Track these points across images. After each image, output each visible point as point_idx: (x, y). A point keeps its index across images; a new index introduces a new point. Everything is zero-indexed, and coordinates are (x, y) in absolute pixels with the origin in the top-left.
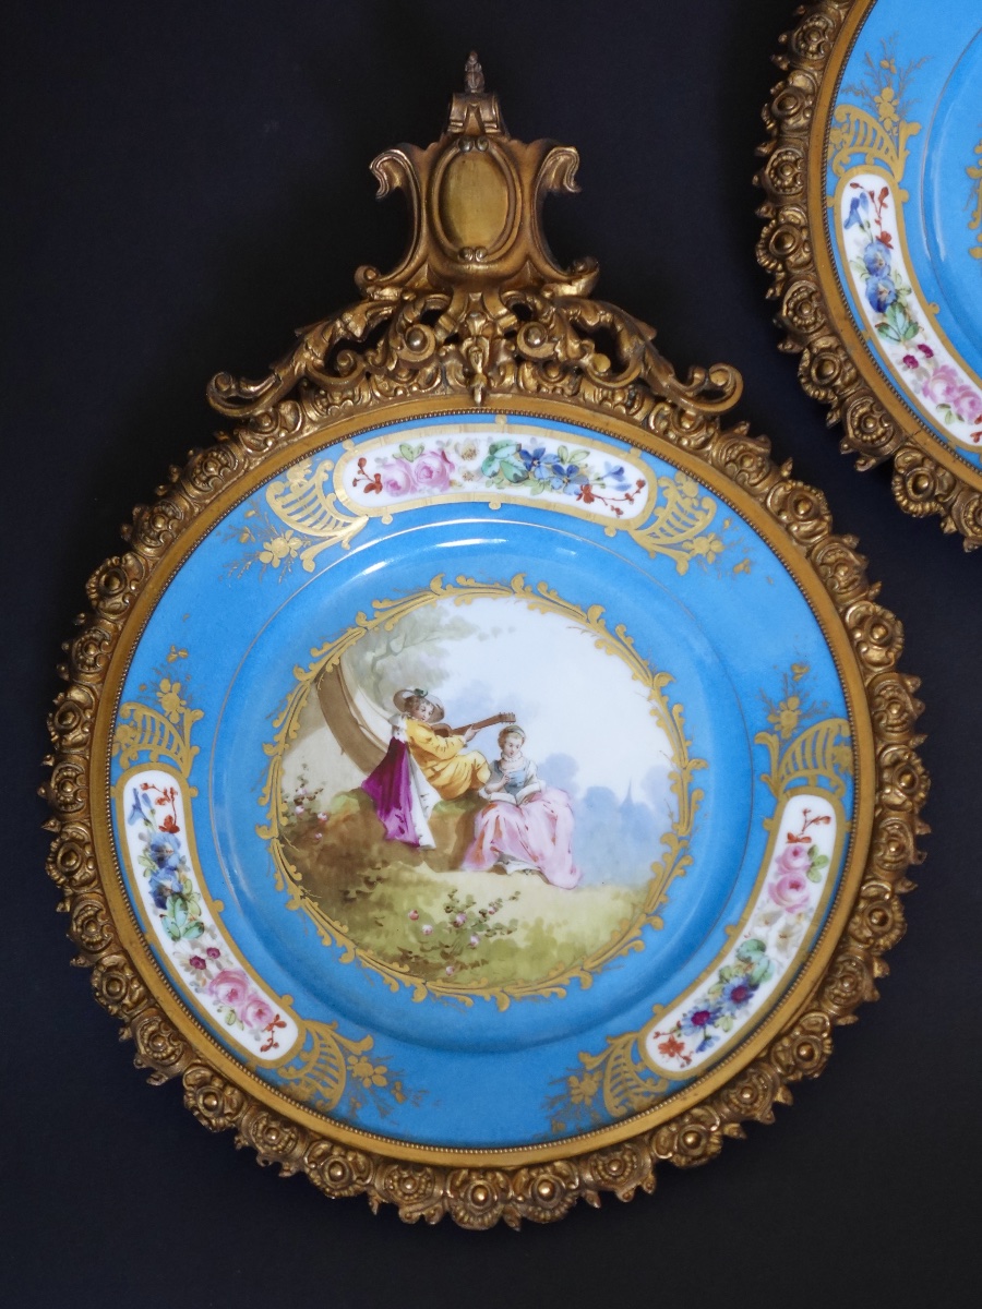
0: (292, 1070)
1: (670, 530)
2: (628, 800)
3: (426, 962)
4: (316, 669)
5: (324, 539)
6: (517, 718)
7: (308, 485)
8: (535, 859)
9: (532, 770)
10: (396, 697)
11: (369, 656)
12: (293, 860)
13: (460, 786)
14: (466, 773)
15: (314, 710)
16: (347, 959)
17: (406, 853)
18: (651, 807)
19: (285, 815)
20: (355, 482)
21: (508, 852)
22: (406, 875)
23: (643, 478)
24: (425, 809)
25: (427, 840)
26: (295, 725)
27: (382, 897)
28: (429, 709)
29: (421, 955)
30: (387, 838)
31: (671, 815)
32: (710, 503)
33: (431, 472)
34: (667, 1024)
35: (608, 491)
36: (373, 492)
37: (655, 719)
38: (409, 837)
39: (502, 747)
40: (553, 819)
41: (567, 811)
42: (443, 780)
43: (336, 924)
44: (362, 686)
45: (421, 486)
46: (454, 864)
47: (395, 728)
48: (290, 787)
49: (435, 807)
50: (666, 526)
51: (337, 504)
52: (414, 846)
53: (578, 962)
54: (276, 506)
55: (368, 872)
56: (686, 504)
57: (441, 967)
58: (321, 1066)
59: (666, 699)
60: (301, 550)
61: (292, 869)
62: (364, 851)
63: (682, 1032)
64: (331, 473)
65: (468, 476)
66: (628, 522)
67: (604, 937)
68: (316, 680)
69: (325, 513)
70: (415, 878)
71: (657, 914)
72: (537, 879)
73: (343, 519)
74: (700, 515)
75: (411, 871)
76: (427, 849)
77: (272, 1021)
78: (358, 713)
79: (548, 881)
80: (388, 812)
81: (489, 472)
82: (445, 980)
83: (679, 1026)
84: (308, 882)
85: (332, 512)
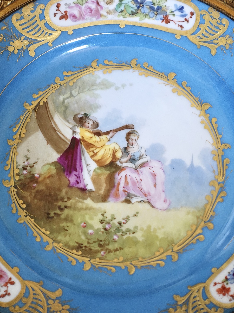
0: (17, 308)
1: (207, 35)
2: (192, 164)
3: (90, 249)
4: (35, 104)
5: (40, 41)
6: (135, 126)
7: (32, 15)
8: (146, 195)
9: (143, 152)
10: (75, 117)
11: (61, 98)
12: (21, 197)
13: (107, 160)
14: (110, 153)
15: (34, 124)
16: (49, 248)
17: (79, 193)
18: (204, 168)
19: (18, 174)
20: (55, 15)
21: (132, 192)
22: (80, 205)
23: (193, 11)
24: (89, 171)
25: (90, 186)
26: (24, 131)
27: (67, 215)
28: (91, 123)
29: (88, 245)
30: (70, 186)
31: (214, 172)
32: (225, 21)
33: (91, 10)
34: (220, 278)
35: (177, 18)
36: (64, 19)
37: (203, 125)
38: (81, 186)
39: (128, 140)
40: (154, 175)
41: (161, 171)
42: (98, 157)
43: (43, 230)
44: (58, 111)
45: (87, 17)
46: (104, 199)
47: (74, 132)
48: (21, 161)
49: (94, 171)
50: (204, 33)
51: (46, 24)
52: (84, 190)
53: (170, 247)
54: (17, 25)
55: (60, 203)
56: (214, 22)
57: (98, 252)
58: (34, 306)
59: (208, 115)
60: (29, 46)
61: (21, 202)
62: (58, 193)
63: (229, 282)
64: (43, 10)
65: (109, 12)
66: (186, 32)
67: (183, 234)
68: (35, 109)
69: (40, 28)
70: (84, 206)
71: (209, 221)
72: (147, 206)
73: (49, 32)
74: (221, 27)
75: (82, 202)
76: (90, 191)
77: (7, 281)
78: (56, 125)
79: (153, 207)
80: (70, 173)
81: (119, 10)
82: (100, 259)
83: (227, 279)
84: (29, 208)
85: (44, 28)
